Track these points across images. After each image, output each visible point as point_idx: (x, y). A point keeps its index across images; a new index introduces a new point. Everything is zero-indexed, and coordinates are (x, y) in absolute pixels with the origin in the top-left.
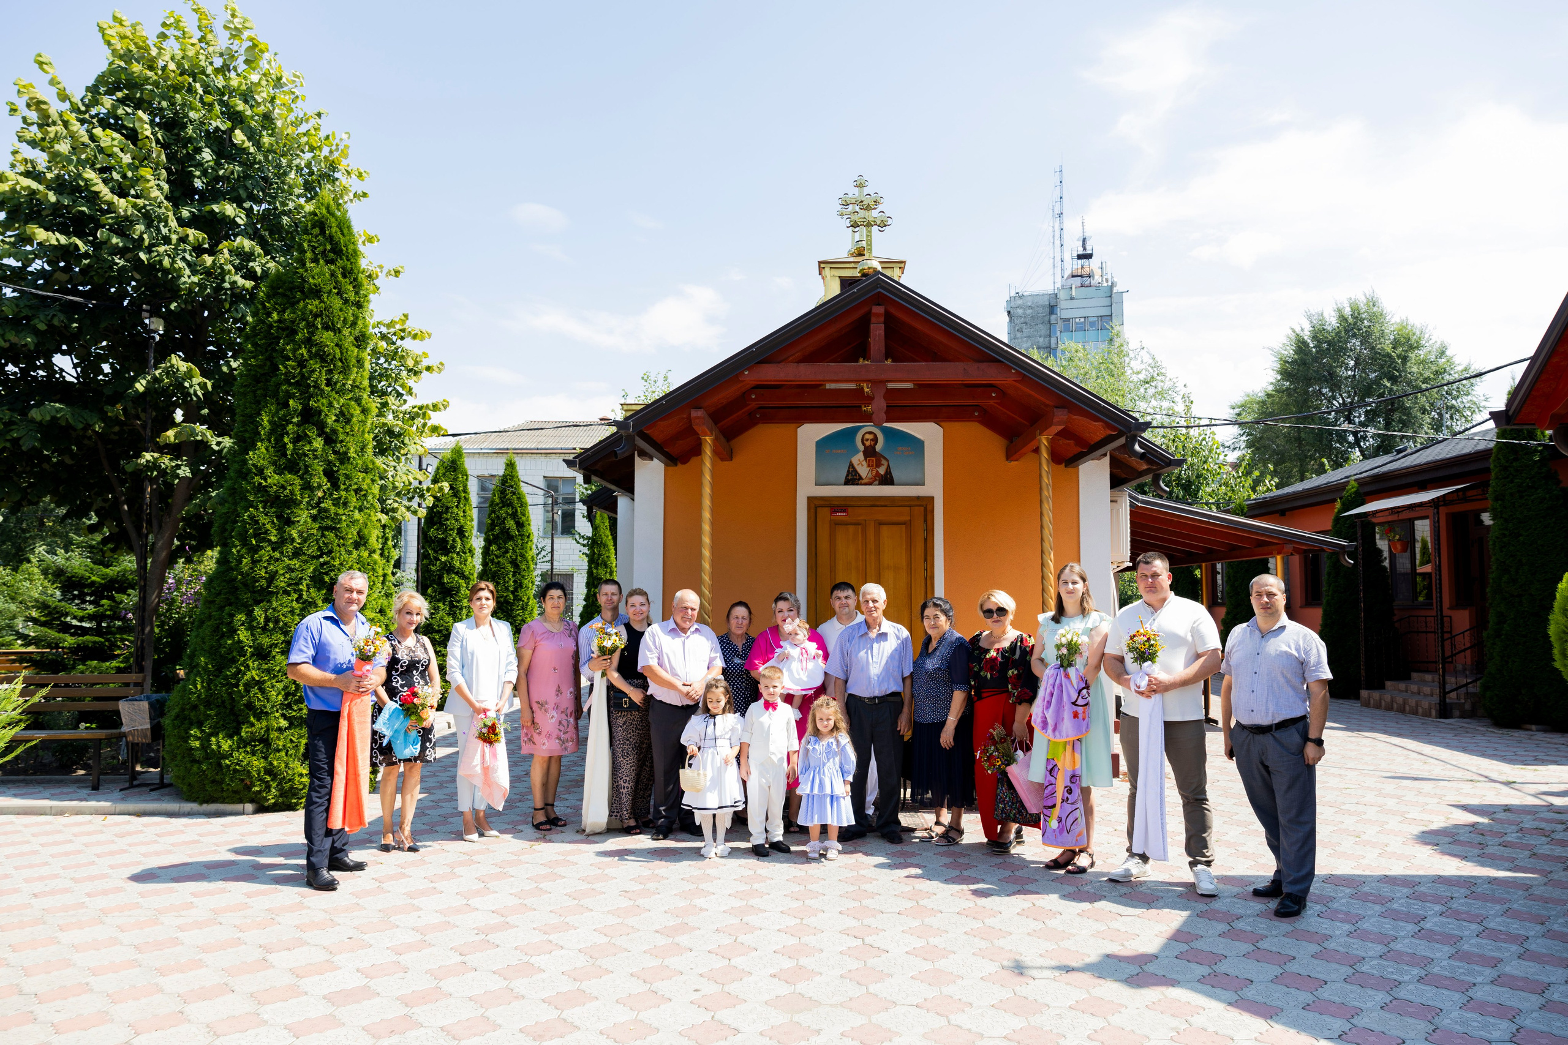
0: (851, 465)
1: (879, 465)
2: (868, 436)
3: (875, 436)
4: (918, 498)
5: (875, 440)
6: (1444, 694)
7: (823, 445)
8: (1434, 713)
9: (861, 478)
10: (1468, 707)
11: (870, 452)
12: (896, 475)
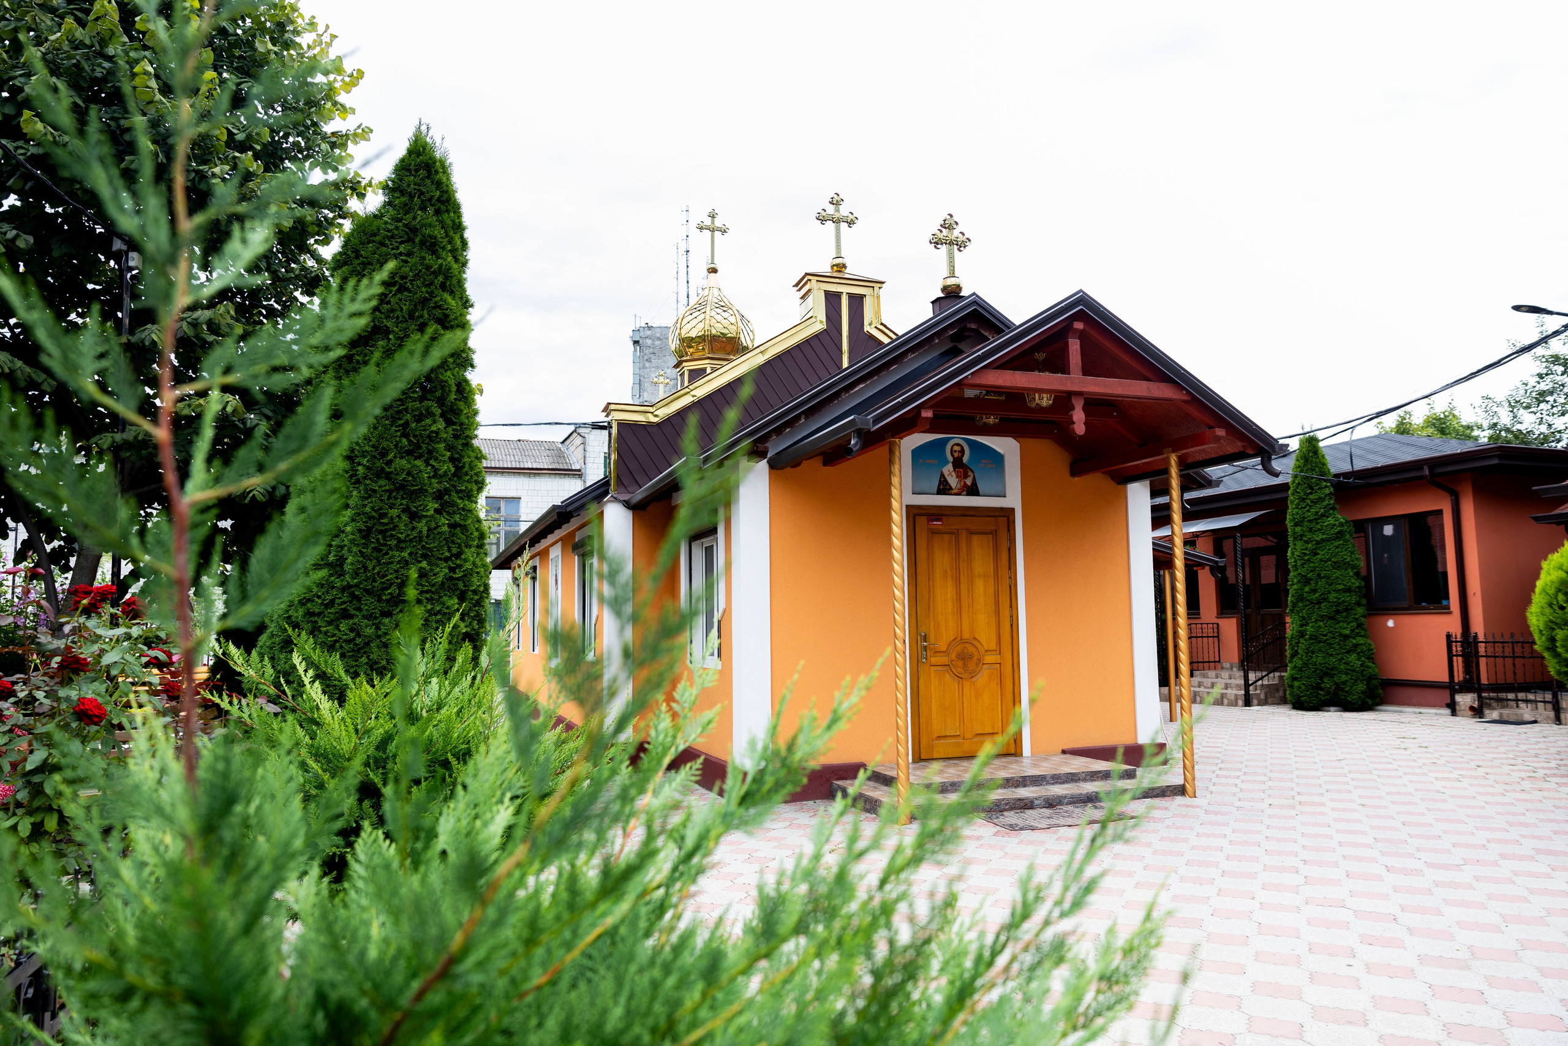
0: (942, 476)
1: (966, 476)
2: (956, 448)
3: (962, 447)
4: (1002, 509)
5: (962, 452)
6: (1247, 686)
7: (918, 454)
8: (1240, 702)
9: (951, 488)
10: (1262, 696)
11: (958, 464)
12: (981, 487)
